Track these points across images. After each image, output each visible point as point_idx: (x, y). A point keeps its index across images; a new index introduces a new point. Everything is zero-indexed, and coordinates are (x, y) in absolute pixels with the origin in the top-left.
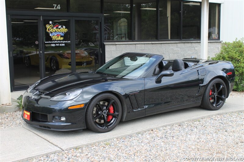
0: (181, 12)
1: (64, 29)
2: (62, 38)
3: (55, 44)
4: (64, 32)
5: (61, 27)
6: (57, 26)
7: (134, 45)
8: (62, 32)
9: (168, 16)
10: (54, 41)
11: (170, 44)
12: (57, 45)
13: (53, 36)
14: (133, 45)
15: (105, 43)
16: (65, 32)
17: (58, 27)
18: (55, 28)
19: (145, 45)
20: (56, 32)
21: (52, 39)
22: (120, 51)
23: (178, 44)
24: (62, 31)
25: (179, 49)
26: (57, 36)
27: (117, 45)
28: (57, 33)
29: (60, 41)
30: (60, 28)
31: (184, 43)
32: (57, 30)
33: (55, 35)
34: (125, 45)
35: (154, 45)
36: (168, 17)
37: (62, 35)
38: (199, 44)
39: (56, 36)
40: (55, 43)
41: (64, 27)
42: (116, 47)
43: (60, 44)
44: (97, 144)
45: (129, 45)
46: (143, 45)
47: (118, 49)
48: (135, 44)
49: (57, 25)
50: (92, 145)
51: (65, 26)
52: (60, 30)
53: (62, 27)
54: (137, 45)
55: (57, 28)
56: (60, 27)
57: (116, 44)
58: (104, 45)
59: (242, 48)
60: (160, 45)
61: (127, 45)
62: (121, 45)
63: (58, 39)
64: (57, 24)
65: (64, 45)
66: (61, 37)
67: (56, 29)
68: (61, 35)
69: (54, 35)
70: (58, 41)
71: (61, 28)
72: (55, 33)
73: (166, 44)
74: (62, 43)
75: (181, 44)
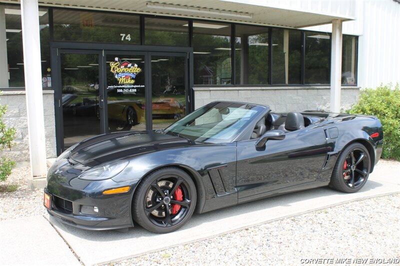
0: (303, 47)
1: (135, 69)
2: (133, 82)
3: (123, 90)
4: (136, 73)
5: (132, 66)
7: (237, 91)
8: (133, 73)
9: (284, 52)
10: (122, 85)
11: (288, 91)
12: (126, 91)
13: (119, 79)
14: (235, 91)
15: (194, 89)
16: (138, 72)
18: (124, 67)
19: (252, 91)
20: (123, 72)
21: (119, 82)
23: (299, 91)
24: (132, 71)
25: (300, 98)
26: (125, 79)
27: (211, 92)
28: (126, 74)
29: (130, 84)
30: (129, 68)
31: (308, 89)
32: (125, 69)
33: (123, 77)
34: (224, 91)
35: (264, 91)
36: (284, 53)
38: (328, 90)
40: (123, 88)
42: (210, 94)
43: (129, 90)
44: (148, 255)
45: (229, 91)
46: (249, 91)
47: (214, 98)
48: (238, 90)
49: (126, 63)
50: (139, 257)
51: (137, 64)
52: (129, 70)
53: (133, 65)
54: (240, 91)
55: (126, 67)
56: (130, 65)
57: (210, 90)
58: (193, 91)
59: (389, 97)
60: (273, 92)
61: (226, 91)
62: (218, 92)
63: (126, 82)
65: (135, 90)
67: (124, 69)
68: (130, 77)
69: (121, 77)
70: (126, 85)
72: (122, 74)
73: (282, 91)
74: (133, 88)
75: (304, 90)
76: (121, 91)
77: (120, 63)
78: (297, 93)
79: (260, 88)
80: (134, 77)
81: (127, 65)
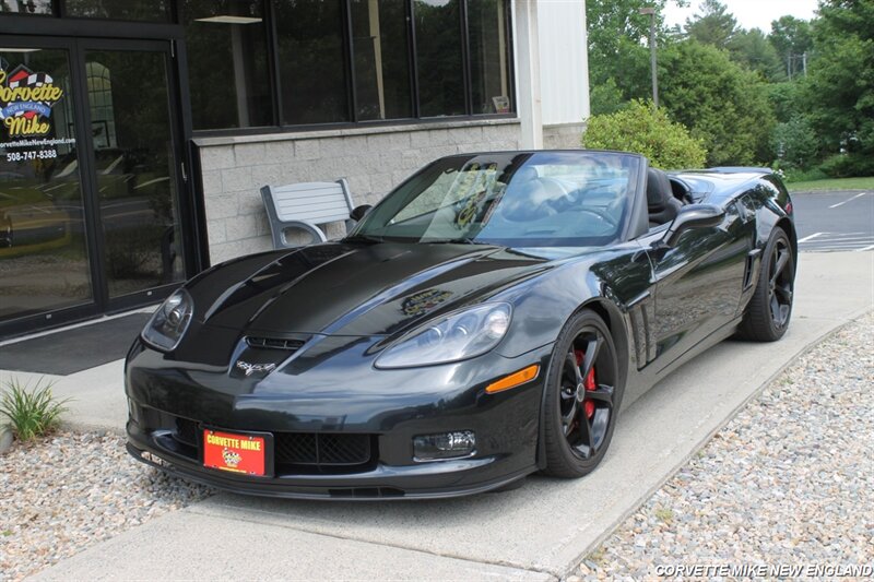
0: (410, 21)
1: (47, 90)
2: (45, 128)
3: (22, 154)
4: (51, 101)
5: (38, 81)
6: (22, 75)
7: (290, 144)
8: (43, 102)
9: (372, 35)
10: (17, 140)
11: (391, 137)
12: (30, 157)
13: (9, 121)
14: (285, 144)
15: (198, 141)
16: (55, 99)
17: (27, 79)
18: (17, 84)
19: (322, 141)
20: (18, 100)
21: (8, 130)
22: (249, 169)
23: (412, 134)
24: (41, 97)
25: (417, 152)
26: (24, 119)
27: (237, 148)
28: (26, 106)
29: (40, 137)
30: (33, 86)
31: (429, 130)
32: (22, 92)
33: (17, 114)
34: (262, 146)
35: (346, 141)
36: (373, 38)
37: (45, 111)
39: (21, 117)
40: (21, 150)
41: (48, 79)
43: (38, 153)
45: (274, 145)
46: (316, 142)
47: (242, 164)
48: (293, 140)
49: (22, 72)
51: (50, 75)
52: (33, 94)
53: (41, 79)
54: (297, 143)
55: (23, 83)
56: (32, 79)
57: (234, 145)
58: (196, 150)
60: (363, 140)
61: (268, 145)
62: (250, 147)
63: (28, 131)
64: (21, 69)
65: (52, 154)
66: (42, 120)
67: (18, 90)
68: (38, 114)
69: (13, 116)
70: (29, 139)
71: (39, 84)
72: (16, 108)
73: (380, 138)
74: (47, 147)
75: (422, 133)
76: (17, 157)
77: (8, 72)
78: (411, 140)
79: (337, 132)
80: (48, 115)
81: (26, 79)
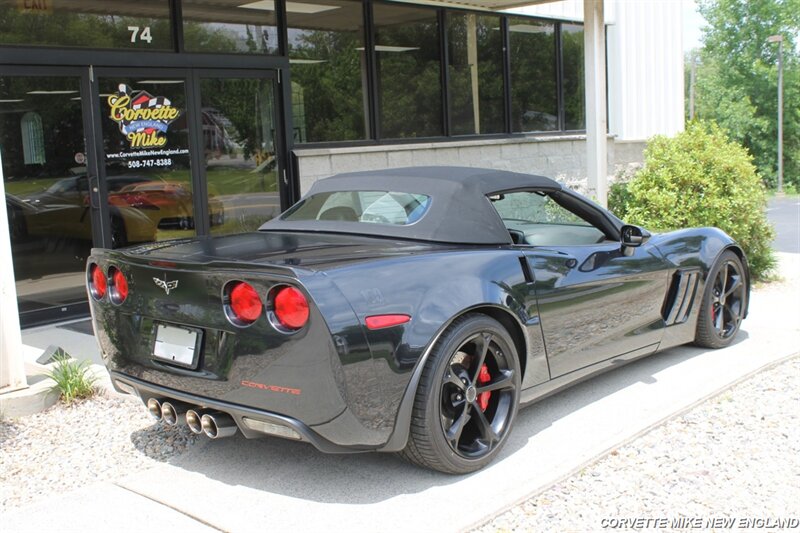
0: (506, 51)
1: (166, 111)
2: (162, 141)
3: (141, 162)
4: (169, 119)
5: (157, 103)
6: (144, 99)
7: (384, 155)
8: (161, 121)
9: (470, 62)
10: (138, 151)
11: (482, 149)
12: (148, 164)
13: (132, 135)
14: (379, 155)
15: (297, 152)
16: (172, 117)
18: (139, 106)
19: (415, 152)
20: (140, 119)
21: (130, 142)
23: (504, 148)
24: (160, 117)
25: (507, 162)
26: (144, 134)
27: (333, 158)
28: (146, 124)
29: (157, 149)
30: (153, 108)
31: (520, 143)
32: (143, 113)
33: (138, 130)
34: (357, 156)
35: (438, 152)
36: (470, 66)
37: (163, 128)
39: (141, 133)
40: (141, 159)
41: (167, 102)
42: (331, 163)
43: (155, 161)
45: (368, 155)
46: (409, 154)
48: (387, 152)
49: (144, 97)
51: (169, 99)
52: (153, 114)
53: (160, 102)
54: (390, 154)
55: (145, 106)
56: (153, 102)
57: (331, 155)
58: (295, 159)
60: (455, 151)
61: (363, 156)
62: (346, 158)
63: (148, 144)
64: (144, 94)
65: (168, 162)
66: (160, 135)
67: (140, 111)
68: (157, 130)
69: (135, 132)
70: (148, 150)
71: (159, 106)
72: (138, 125)
73: (471, 150)
74: (164, 157)
75: (512, 146)
76: (137, 164)
77: (132, 96)
78: (501, 152)
79: (429, 145)
80: (165, 131)
81: (148, 102)
